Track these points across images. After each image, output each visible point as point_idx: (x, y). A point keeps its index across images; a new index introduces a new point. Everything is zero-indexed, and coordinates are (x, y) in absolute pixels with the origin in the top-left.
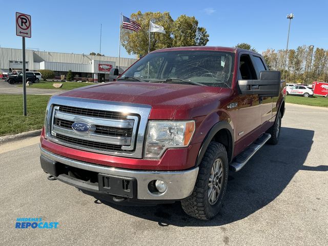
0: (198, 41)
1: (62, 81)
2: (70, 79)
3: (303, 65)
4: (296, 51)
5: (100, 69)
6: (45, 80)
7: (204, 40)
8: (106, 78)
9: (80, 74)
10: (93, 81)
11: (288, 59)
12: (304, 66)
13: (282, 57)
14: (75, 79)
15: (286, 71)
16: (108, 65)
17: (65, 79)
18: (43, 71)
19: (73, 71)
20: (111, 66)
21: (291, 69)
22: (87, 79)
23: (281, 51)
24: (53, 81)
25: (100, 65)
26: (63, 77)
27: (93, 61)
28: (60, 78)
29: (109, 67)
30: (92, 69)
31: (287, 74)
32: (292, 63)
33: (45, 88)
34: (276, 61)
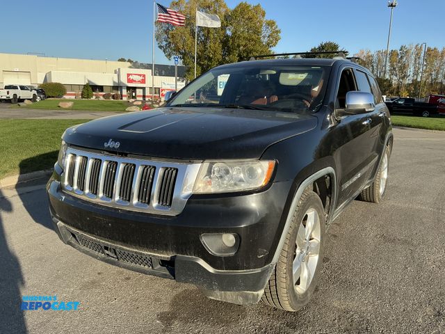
0: (266, 39)
2: (87, 95)
3: (410, 71)
4: (399, 52)
5: (130, 81)
7: (274, 38)
8: (138, 94)
10: (120, 98)
11: (388, 64)
12: (411, 73)
13: (381, 60)
14: (95, 95)
16: (140, 75)
19: (91, 84)
20: (144, 76)
21: (395, 78)
22: (112, 96)
23: (379, 52)
25: (128, 75)
29: (141, 78)
32: (394, 69)
33: (48, 109)
34: (372, 66)
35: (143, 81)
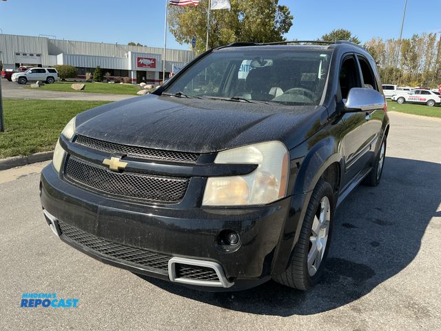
0: (278, 25)
1: (87, 81)
2: (98, 78)
5: (140, 65)
6: (63, 80)
7: (286, 24)
8: (148, 78)
9: (112, 72)
10: (130, 81)
11: (400, 53)
12: (423, 63)
13: (393, 49)
14: (105, 78)
15: (398, 70)
16: (150, 59)
17: (92, 78)
18: (61, 66)
19: (102, 67)
20: (154, 60)
21: (406, 67)
22: (122, 79)
23: (390, 41)
24: (75, 81)
25: (139, 59)
26: (88, 75)
27: (130, 53)
28: (85, 78)
29: (152, 62)
30: (128, 64)
31: (398, 74)
32: (406, 59)
33: (61, 91)
34: (383, 55)
35: (153, 66)
